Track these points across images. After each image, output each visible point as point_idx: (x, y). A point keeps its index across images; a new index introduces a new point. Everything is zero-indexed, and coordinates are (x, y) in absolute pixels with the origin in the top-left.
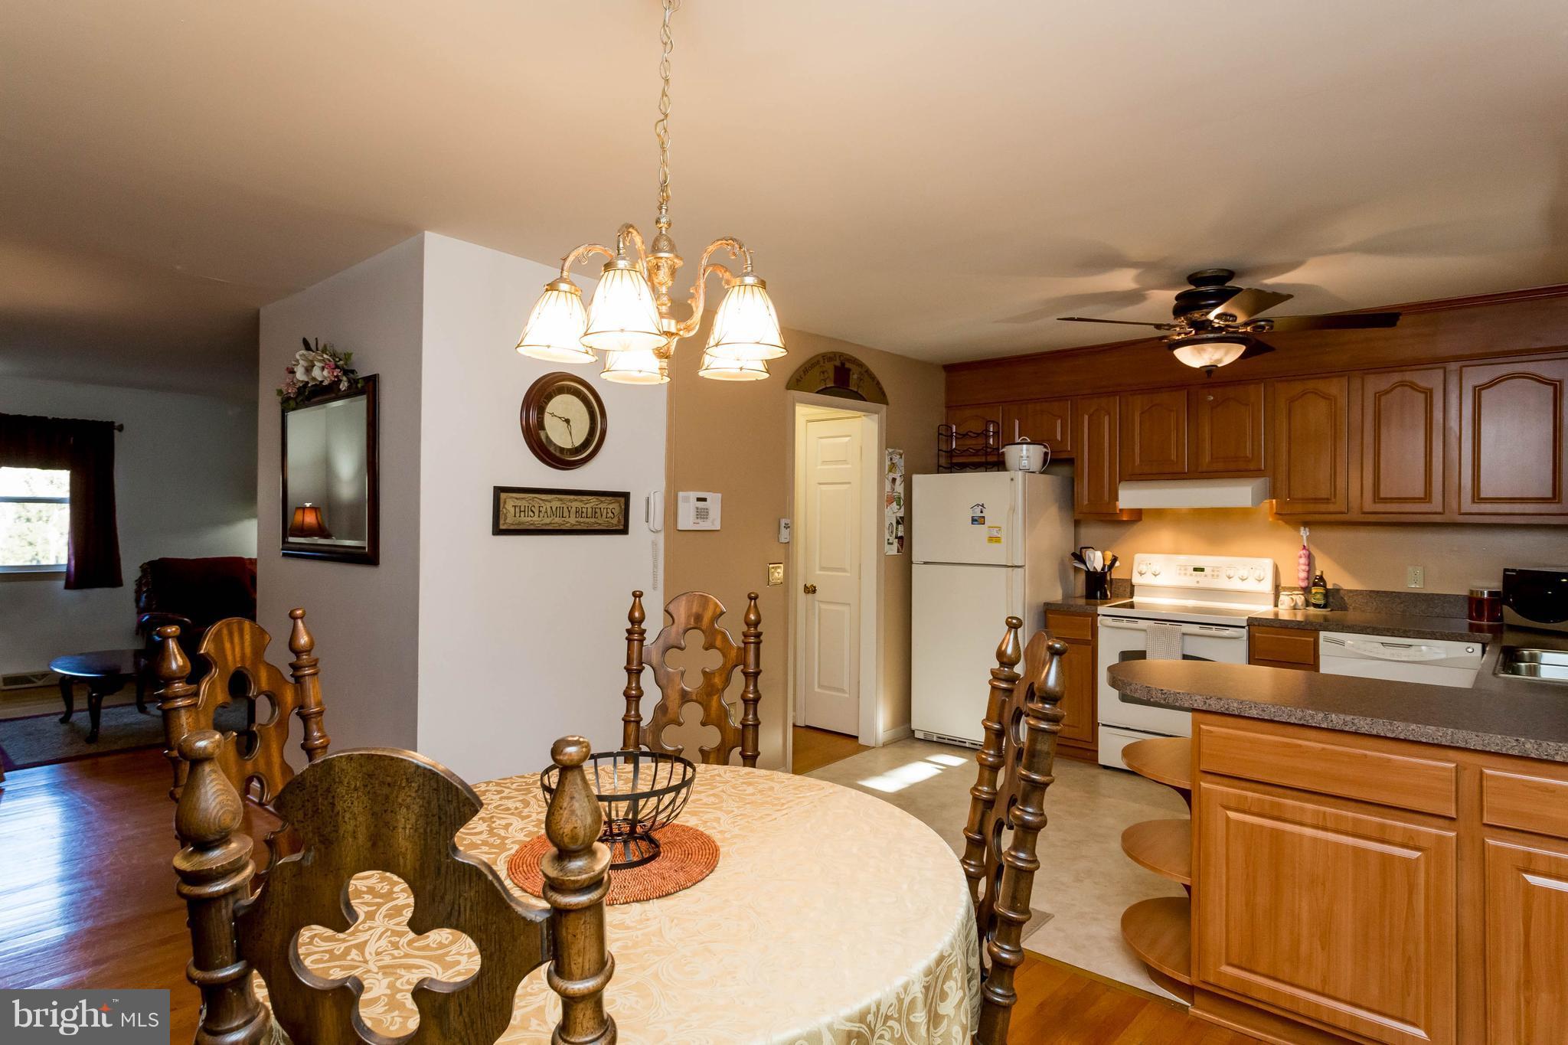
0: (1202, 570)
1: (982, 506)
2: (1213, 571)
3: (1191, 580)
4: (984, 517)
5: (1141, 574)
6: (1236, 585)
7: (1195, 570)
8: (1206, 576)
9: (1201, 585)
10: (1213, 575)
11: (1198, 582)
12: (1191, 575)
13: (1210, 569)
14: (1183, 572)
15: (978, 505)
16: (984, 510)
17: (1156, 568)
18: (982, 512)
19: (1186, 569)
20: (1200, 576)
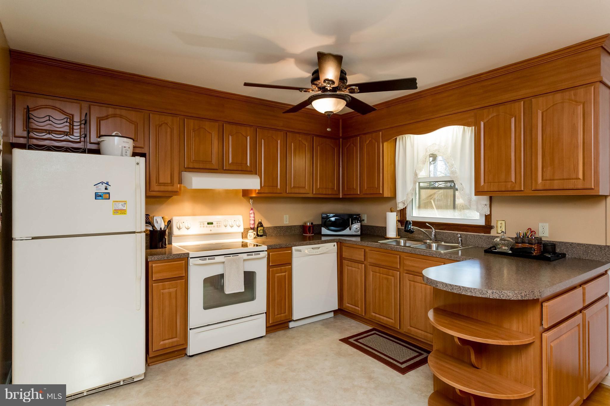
0: (212, 223)
1: (107, 184)
2: (217, 223)
3: (207, 230)
4: (109, 193)
5: (179, 229)
6: (229, 230)
7: (208, 224)
8: (214, 226)
9: (212, 232)
10: (217, 226)
11: (211, 230)
12: (207, 227)
13: (216, 222)
14: (202, 225)
15: (102, 183)
16: (108, 187)
17: (186, 225)
18: (106, 189)
19: (203, 224)
20: (211, 227)
